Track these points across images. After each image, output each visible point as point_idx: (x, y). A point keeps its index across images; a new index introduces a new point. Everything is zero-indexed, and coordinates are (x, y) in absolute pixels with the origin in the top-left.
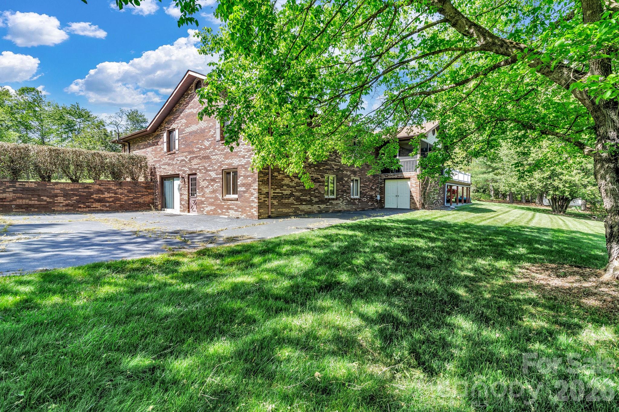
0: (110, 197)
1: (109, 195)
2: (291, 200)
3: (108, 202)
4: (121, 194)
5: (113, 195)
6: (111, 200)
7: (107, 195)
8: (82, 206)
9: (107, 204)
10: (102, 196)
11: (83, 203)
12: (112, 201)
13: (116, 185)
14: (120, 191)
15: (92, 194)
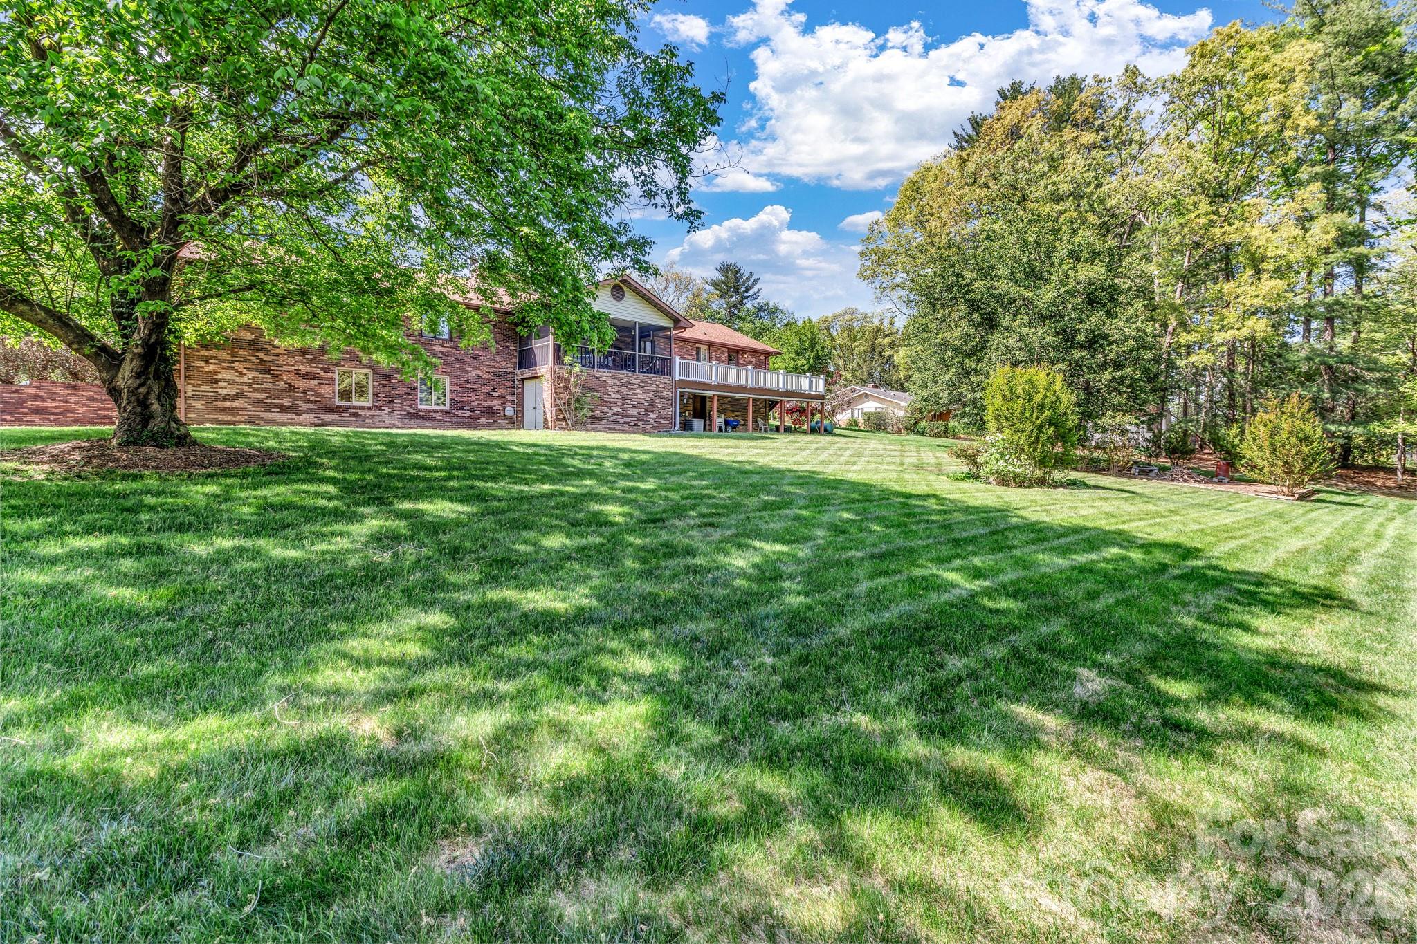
0: (56, 407)
1: (54, 404)
2: (240, 403)
3: (53, 414)
4: (76, 403)
5: (61, 404)
6: (58, 410)
7: (49, 403)
8: (8, 418)
9: (52, 417)
10: (42, 405)
11: (10, 414)
12: (61, 413)
13: (66, 389)
14: (74, 398)
15: (25, 401)
